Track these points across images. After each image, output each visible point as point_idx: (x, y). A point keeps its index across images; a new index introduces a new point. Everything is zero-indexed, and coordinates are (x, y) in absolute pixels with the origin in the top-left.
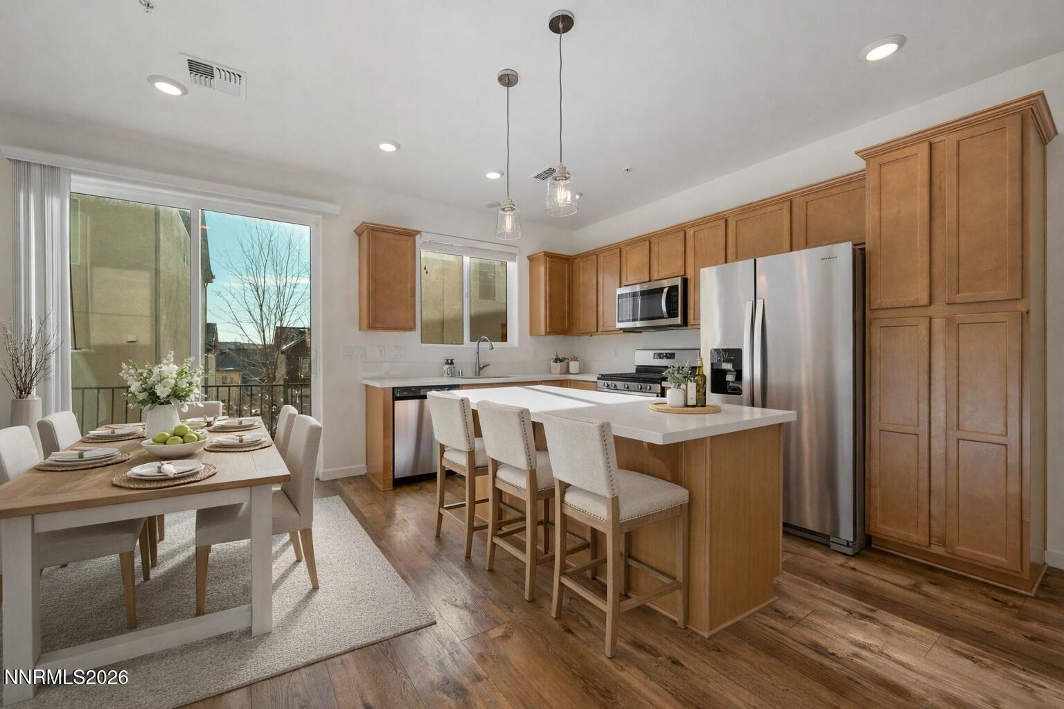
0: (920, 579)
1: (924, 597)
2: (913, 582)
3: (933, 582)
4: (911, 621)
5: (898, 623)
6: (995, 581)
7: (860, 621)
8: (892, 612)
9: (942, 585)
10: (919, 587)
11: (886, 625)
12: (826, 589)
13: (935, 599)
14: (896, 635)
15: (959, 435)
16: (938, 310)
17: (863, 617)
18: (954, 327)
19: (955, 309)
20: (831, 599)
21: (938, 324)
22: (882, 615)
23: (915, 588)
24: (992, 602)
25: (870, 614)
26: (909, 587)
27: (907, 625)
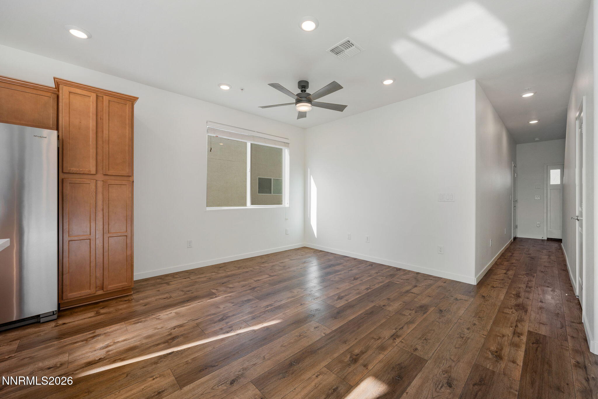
0: (96, 309)
1: (105, 315)
2: (95, 312)
3: (102, 308)
4: (111, 325)
5: (108, 329)
6: (121, 295)
7: (93, 340)
8: (102, 328)
9: (105, 307)
10: (100, 313)
11: (105, 333)
12: (62, 340)
13: (109, 313)
14: (112, 334)
15: (109, 235)
16: (100, 177)
17: (93, 337)
18: (107, 186)
19: (107, 177)
20: (70, 342)
21: (100, 184)
22: (98, 332)
23: (98, 314)
24: (125, 302)
25: (95, 334)
26: (96, 315)
27: (112, 327)
